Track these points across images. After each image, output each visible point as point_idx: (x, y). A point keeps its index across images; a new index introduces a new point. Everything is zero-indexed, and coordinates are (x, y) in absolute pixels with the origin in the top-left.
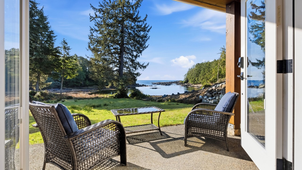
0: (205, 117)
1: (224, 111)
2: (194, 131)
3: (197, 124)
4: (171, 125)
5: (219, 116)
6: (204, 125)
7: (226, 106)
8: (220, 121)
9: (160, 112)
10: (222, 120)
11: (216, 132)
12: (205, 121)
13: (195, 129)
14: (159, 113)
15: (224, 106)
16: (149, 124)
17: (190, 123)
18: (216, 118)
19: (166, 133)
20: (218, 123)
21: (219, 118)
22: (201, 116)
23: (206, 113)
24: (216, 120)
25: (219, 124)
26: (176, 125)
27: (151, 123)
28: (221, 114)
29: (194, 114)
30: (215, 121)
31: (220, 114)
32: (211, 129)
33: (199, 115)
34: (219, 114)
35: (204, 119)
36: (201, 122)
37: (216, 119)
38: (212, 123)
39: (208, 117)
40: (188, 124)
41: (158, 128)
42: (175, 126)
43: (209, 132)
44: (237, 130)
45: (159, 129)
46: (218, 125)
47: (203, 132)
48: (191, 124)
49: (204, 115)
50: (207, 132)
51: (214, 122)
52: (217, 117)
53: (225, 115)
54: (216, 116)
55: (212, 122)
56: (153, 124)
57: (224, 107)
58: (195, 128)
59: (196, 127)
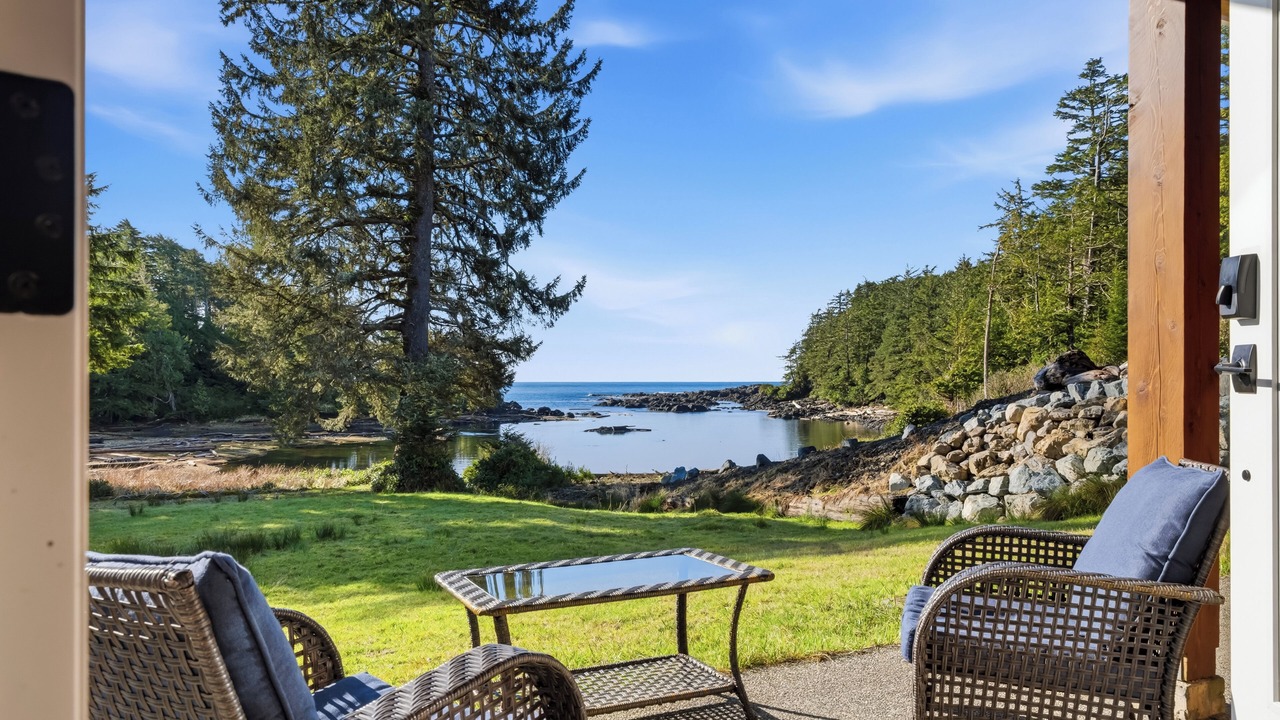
0: (1017, 611)
1: (1153, 575)
2: (971, 702)
3: (985, 658)
4: (792, 661)
5: (1124, 606)
6: (1031, 664)
7: (1166, 550)
8: (1131, 639)
9: (744, 582)
10: (1146, 631)
11: (1109, 701)
12: (1040, 640)
13: (973, 686)
14: (736, 589)
15: (1155, 545)
16: (668, 658)
17: (941, 648)
18: (1103, 620)
19: (768, 711)
20: (1119, 649)
21: (1121, 622)
22: (984, 607)
23: (1043, 588)
24: (1108, 632)
25: (1124, 655)
26: (823, 659)
27: (674, 648)
28: (1138, 599)
29: (966, 594)
30: (1101, 636)
31: (1131, 593)
32: (1075, 689)
33: (999, 604)
34: (1125, 595)
35: (1006, 623)
36: (1010, 643)
37: (1103, 626)
38: (1080, 650)
39: (1032, 613)
40: (930, 656)
41: (731, 681)
42: (817, 667)
43: (1065, 705)
44: (1203, 687)
45: (738, 689)
46: (1117, 659)
47: (1024, 703)
48: (950, 660)
49: (1031, 601)
50: (1053, 702)
51: (1093, 646)
52: (1110, 616)
53: (1162, 600)
54: (1105, 609)
55: (1081, 645)
56: (686, 653)
57: (1155, 553)
58: (974, 681)
59: (982, 675)
